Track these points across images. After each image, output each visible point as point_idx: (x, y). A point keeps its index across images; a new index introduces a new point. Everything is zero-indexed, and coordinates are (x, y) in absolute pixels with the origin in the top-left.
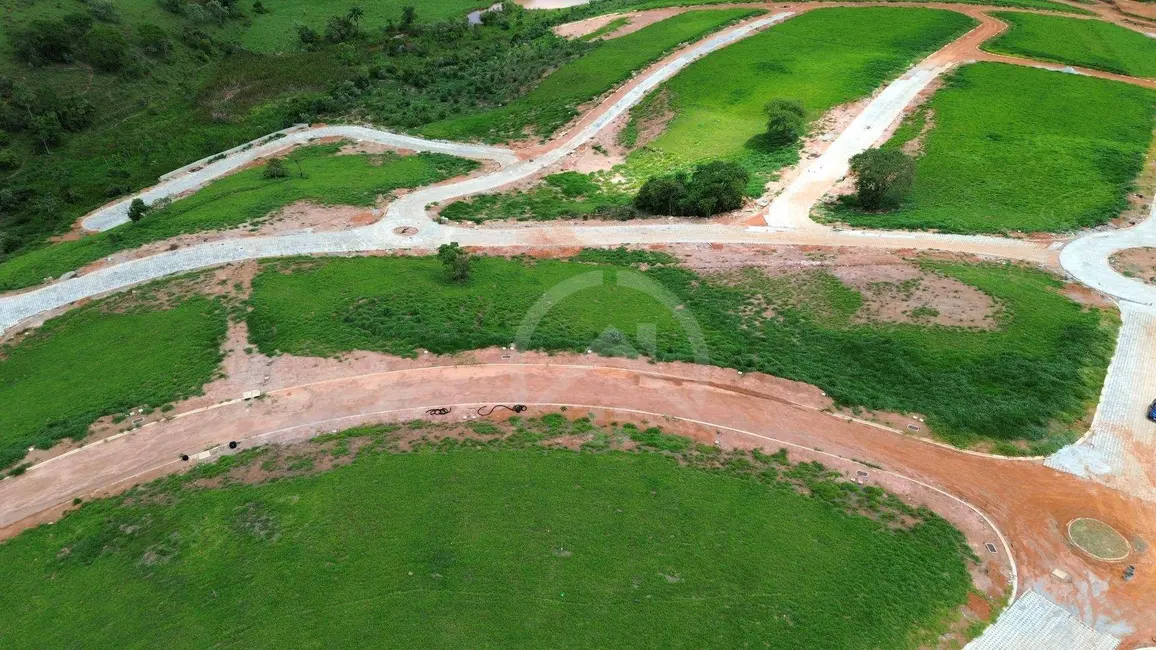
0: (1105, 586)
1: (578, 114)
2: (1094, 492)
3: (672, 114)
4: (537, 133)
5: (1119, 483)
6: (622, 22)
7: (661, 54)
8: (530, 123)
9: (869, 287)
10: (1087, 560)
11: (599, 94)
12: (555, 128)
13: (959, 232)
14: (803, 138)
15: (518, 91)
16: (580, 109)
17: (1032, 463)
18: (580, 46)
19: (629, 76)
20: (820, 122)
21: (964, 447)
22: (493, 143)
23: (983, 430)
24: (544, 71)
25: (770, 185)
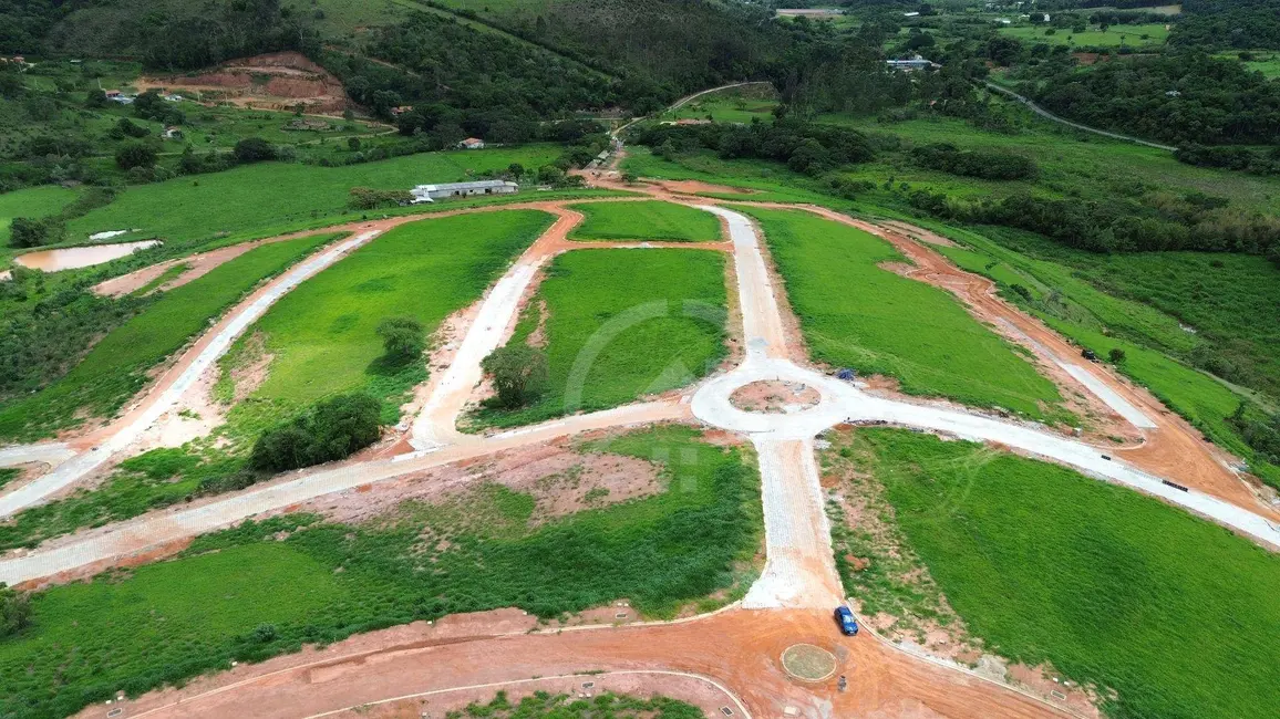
0: (828, 705)
1: (149, 380)
2: (790, 618)
3: (271, 357)
4: (96, 414)
5: (806, 602)
6: (183, 268)
7: (240, 295)
8: (83, 404)
9: (537, 484)
10: (808, 687)
11: (172, 352)
12: (121, 403)
13: (602, 408)
14: (427, 352)
15: (56, 369)
16: (150, 373)
17: (732, 610)
18: (133, 303)
19: (206, 324)
20: (440, 332)
21: (672, 618)
22: (34, 439)
23: (682, 594)
24: (88, 340)
25: (405, 407)
